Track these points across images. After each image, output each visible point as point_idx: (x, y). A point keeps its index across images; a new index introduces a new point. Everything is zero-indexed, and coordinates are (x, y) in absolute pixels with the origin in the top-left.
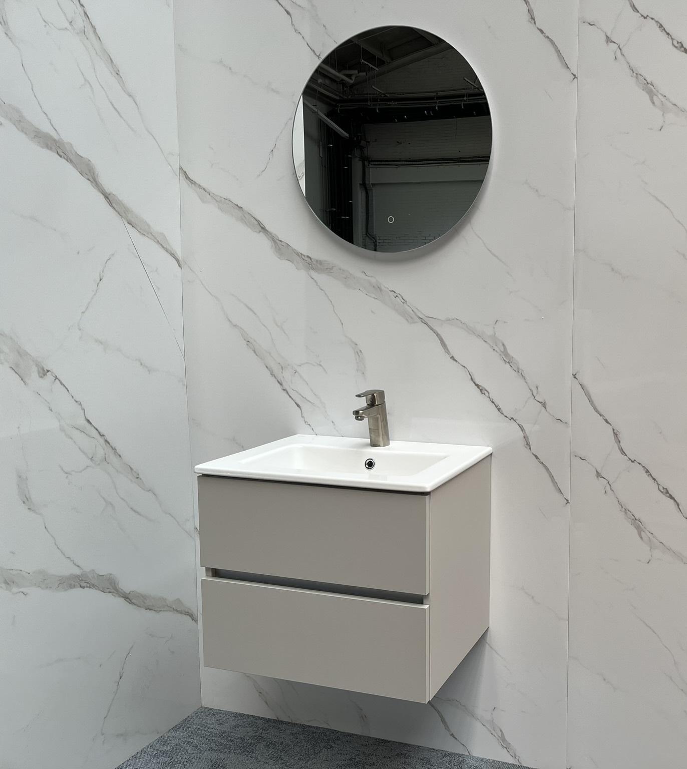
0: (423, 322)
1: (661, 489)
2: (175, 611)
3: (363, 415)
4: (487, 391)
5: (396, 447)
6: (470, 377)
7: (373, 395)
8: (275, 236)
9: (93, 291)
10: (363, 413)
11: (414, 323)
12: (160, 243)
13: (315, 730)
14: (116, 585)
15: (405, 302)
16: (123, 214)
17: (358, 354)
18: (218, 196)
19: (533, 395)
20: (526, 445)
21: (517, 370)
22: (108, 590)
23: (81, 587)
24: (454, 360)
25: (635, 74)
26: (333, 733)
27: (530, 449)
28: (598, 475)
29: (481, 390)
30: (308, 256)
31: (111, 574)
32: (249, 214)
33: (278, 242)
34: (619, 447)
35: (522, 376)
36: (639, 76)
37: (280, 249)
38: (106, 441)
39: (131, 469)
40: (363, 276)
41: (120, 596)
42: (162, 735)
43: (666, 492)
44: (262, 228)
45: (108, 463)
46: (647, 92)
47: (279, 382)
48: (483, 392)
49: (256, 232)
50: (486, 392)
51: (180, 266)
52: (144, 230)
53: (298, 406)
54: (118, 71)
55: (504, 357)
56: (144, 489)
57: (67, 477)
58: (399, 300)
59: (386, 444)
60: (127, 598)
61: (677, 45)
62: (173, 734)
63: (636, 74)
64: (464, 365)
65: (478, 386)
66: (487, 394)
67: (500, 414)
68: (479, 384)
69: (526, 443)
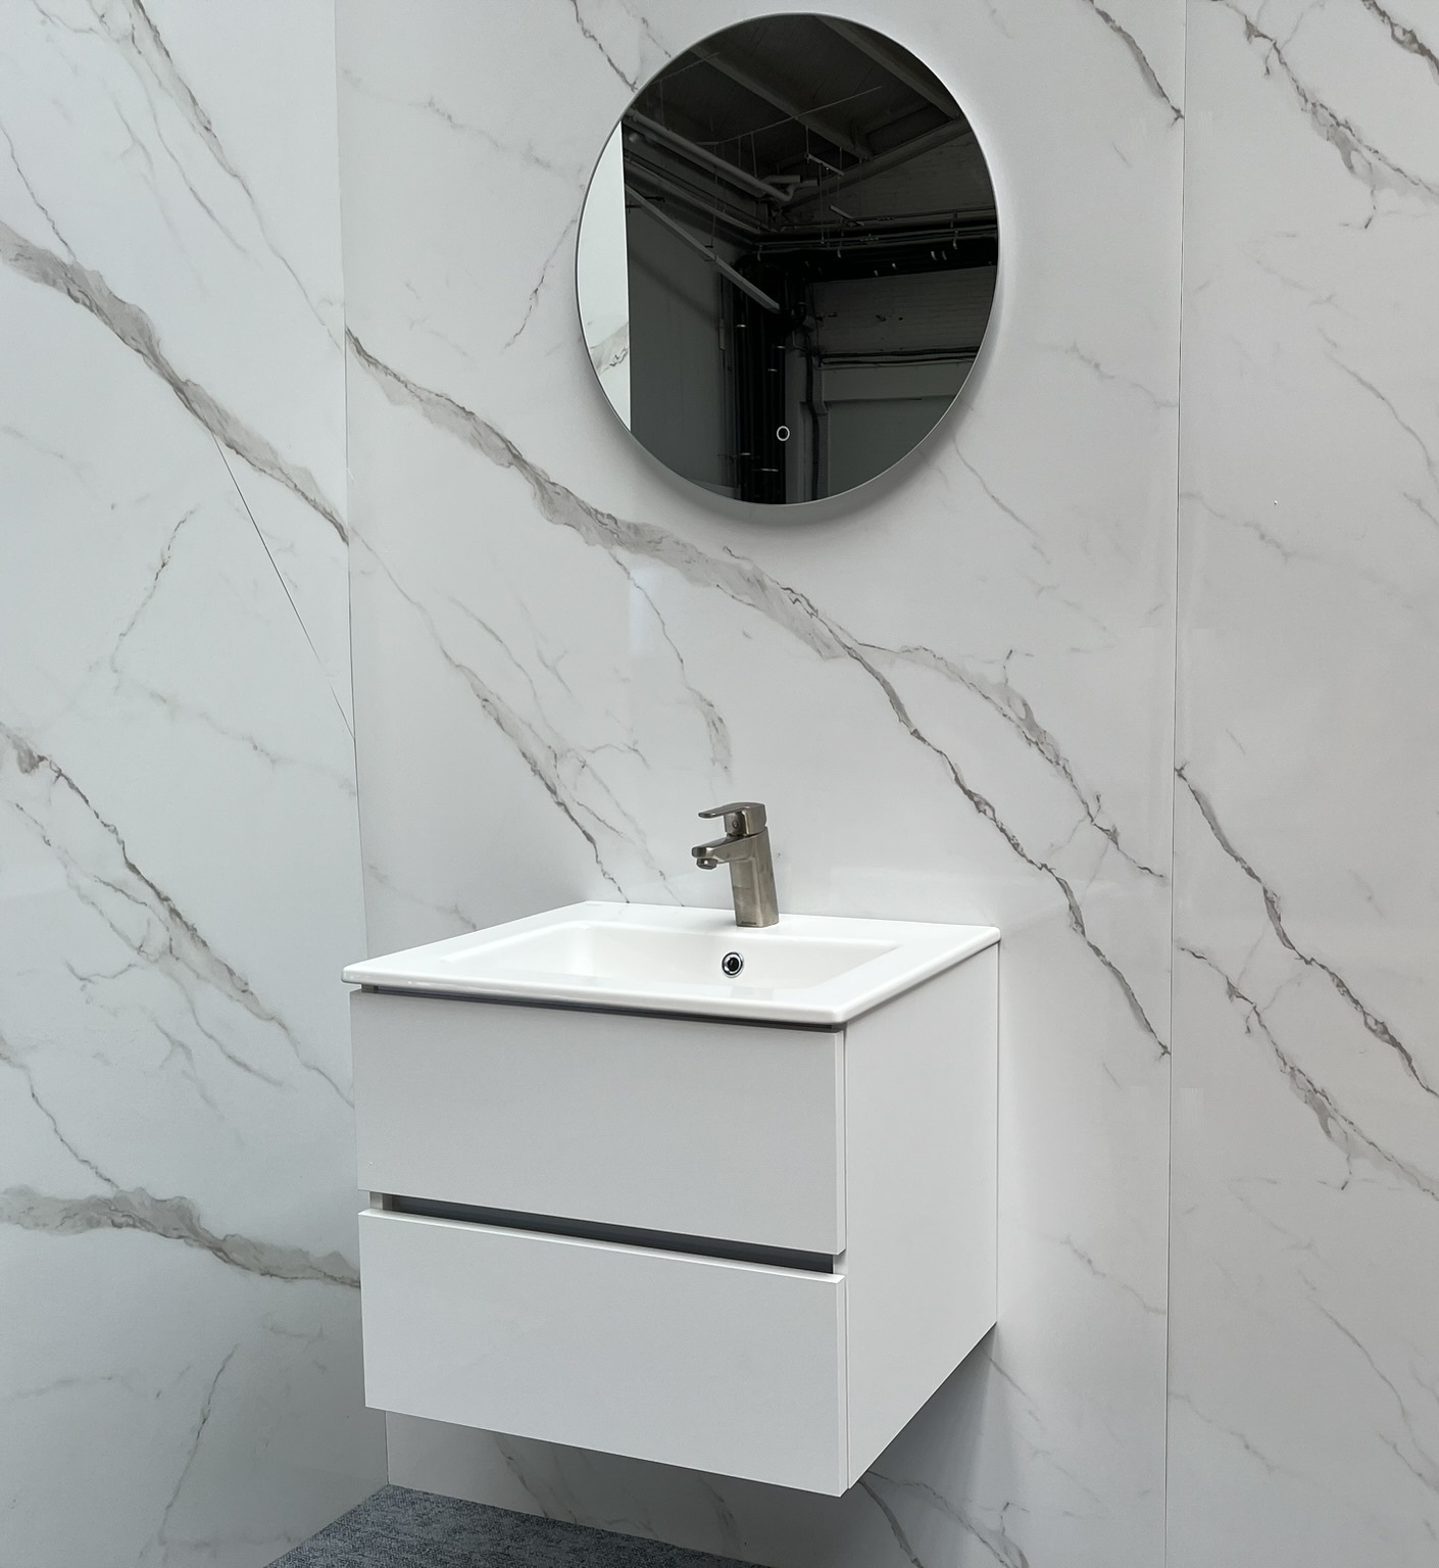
0: (852, 656)
1: (1371, 1022)
2: (329, 1280)
3: (715, 857)
4: (990, 806)
5: (793, 927)
6: (953, 776)
7: (739, 813)
8: (541, 473)
9: (145, 589)
10: (713, 853)
11: (834, 657)
12: (299, 491)
13: (623, 1544)
14: (194, 1221)
15: (814, 612)
16: (217, 427)
17: (714, 725)
18: (424, 389)
19: (1089, 813)
20: (1075, 926)
21: (1053, 760)
22: (175, 1233)
23: (115, 1225)
24: (920, 738)
25: (1310, 106)
26: (662, 1550)
27: (1082, 932)
28: (1233, 992)
29: (977, 804)
30: (610, 516)
31: (182, 1198)
32: (488, 426)
33: (547, 485)
34: (1277, 929)
35: (1066, 772)
36: (1319, 108)
37: (551, 502)
38: (174, 912)
39: (231, 972)
40: (726, 557)
41: (202, 1246)
42: (297, 1545)
43: (1383, 1031)
44: (515, 456)
45: (177, 959)
46: (1337, 144)
47: (549, 787)
48: (982, 809)
49: (502, 465)
50: (987, 808)
51: (344, 539)
52: (264, 462)
53: (589, 838)
54: (209, 122)
55: (1025, 731)
56: (258, 1016)
57: (84, 986)
58: (800, 608)
59: (772, 916)
60: (220, 1250)
61: (1401, 37)
62: (321, 1544)
63: (1313, 104)
64: (940, 750)
65: (969, 794)
66: (989, 812)
67: (1019, 855)
68: (971, 790)
69: (1074, 919)
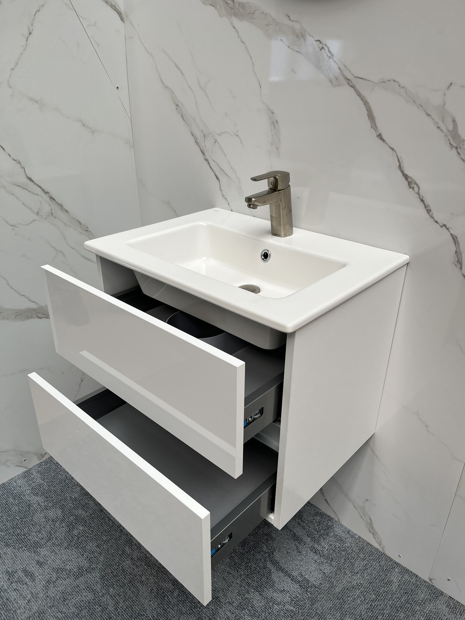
0: (349, 85)
3: (256, 203)
4: (417, 185)
6: (398, 164)
7: (275, 178)
9: (22, 46)
10: (255, 201)
11: (339, 86)
15: (331, 56)
17: (274, 123)
20: (456, 263)
21: (464, 160)
23: (37, 317)
24: (381, 139)
27: (461, 268)
29: (409, 183)
38: (52, 198)
39: (80, 223)
40: (286, 21)
45: (55, 218)
47: (201, 151)
48: (412, 186)
50: (415, 186)
53: (217, 178)
55: (450, 139)
57: (14, 228)
58: (324, 53)
59: (289, 233)
64: (392, 147)
65: (406, 177)
66: (416, 189)
67: (430, 217)
68: (407, 174)
69: (457, 259)
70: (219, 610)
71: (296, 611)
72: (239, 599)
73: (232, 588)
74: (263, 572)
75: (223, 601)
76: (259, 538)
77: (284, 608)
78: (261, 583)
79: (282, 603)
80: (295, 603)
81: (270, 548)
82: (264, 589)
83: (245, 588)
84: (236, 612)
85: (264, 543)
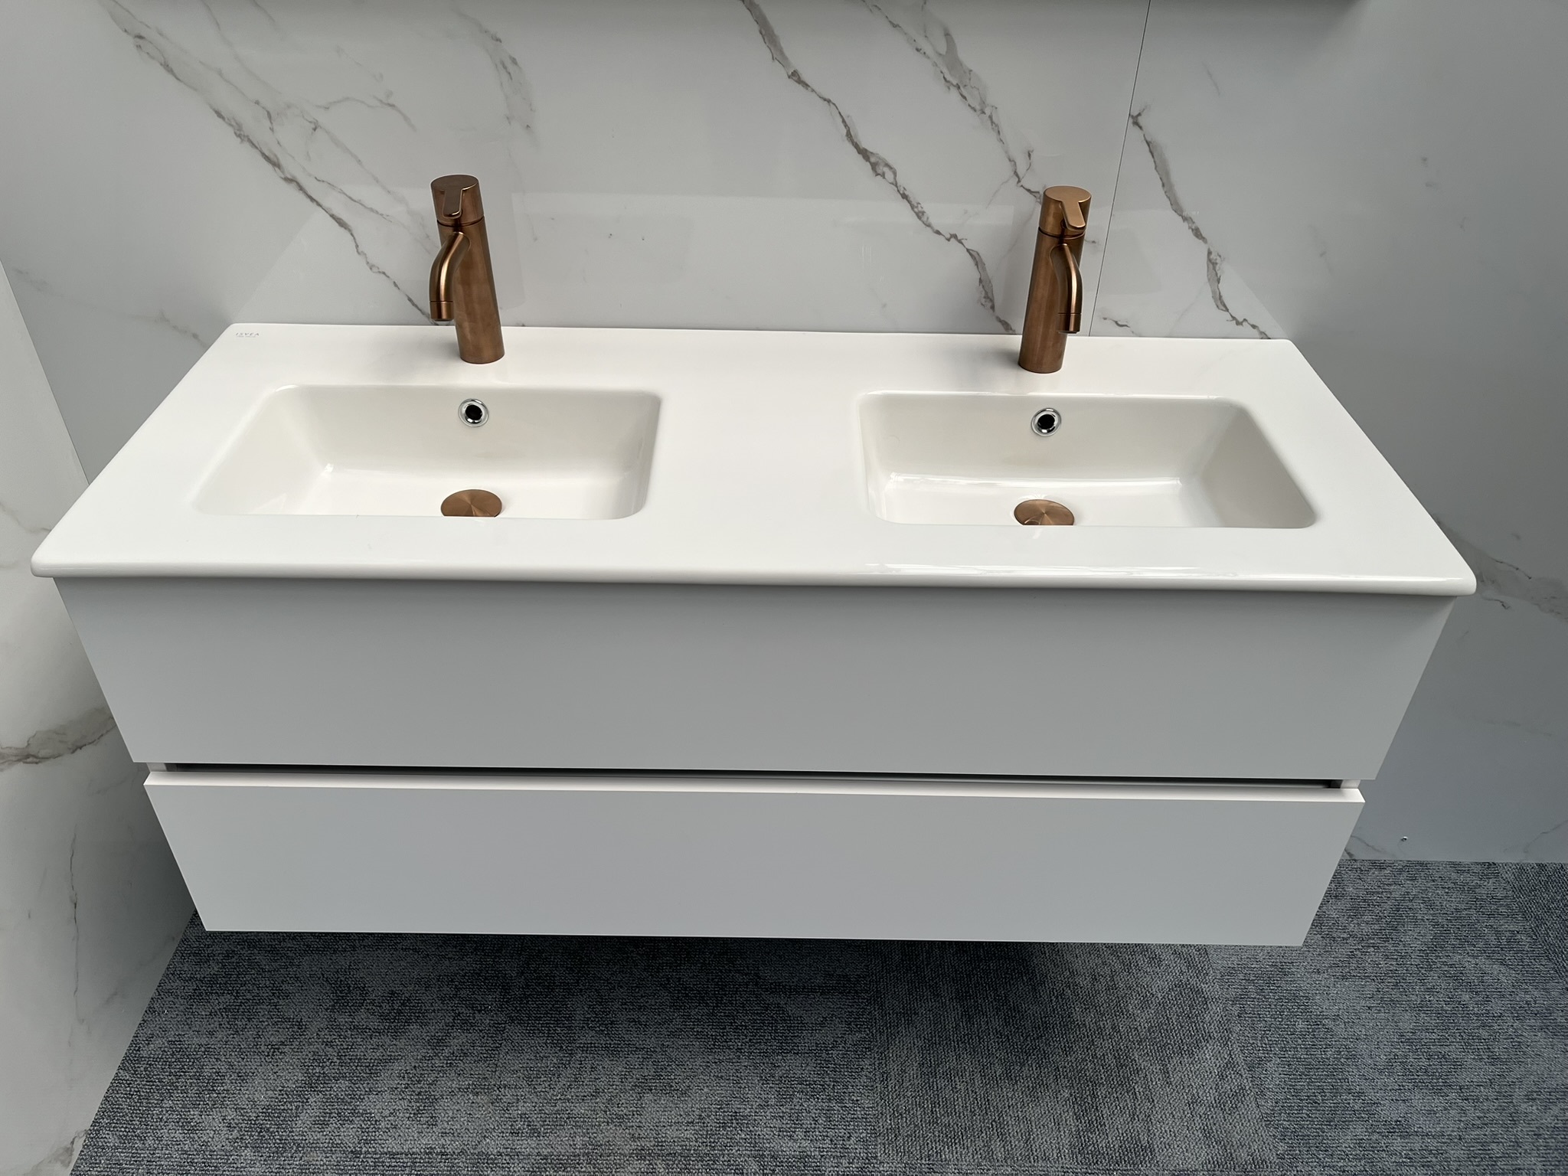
4: (891, 168)
6: (844, 130)
17: (504, 67)
19: (1016, 174)
20: (983, 300)
21: (978, 107)
24: (800, 81)
27: (993, 307)
29: (874, 166)
35: (992, 122)
47: (266, 158)
50: (886, 170)
53: (344, 225)
55: (945, 70)
65: (864, 154)
66: (889, 175)
67: (923, 225)
68: (868, 149)
69: (983, 293)
70: (757, 1131)
71: (868, 1035)
72: (770, 1088)
73: (745, 1081)
74: (772, 1017)
75: (749, 1112)
76: (715, 969)
77: (848, 1046)
78: (781, 1037)
79: (839, 1040)
80: (856, 1025)
81: (746, 971)
82: (795, 1041)
83: (764, 1063)
84: (784, 1111)
85: (730, 970)
